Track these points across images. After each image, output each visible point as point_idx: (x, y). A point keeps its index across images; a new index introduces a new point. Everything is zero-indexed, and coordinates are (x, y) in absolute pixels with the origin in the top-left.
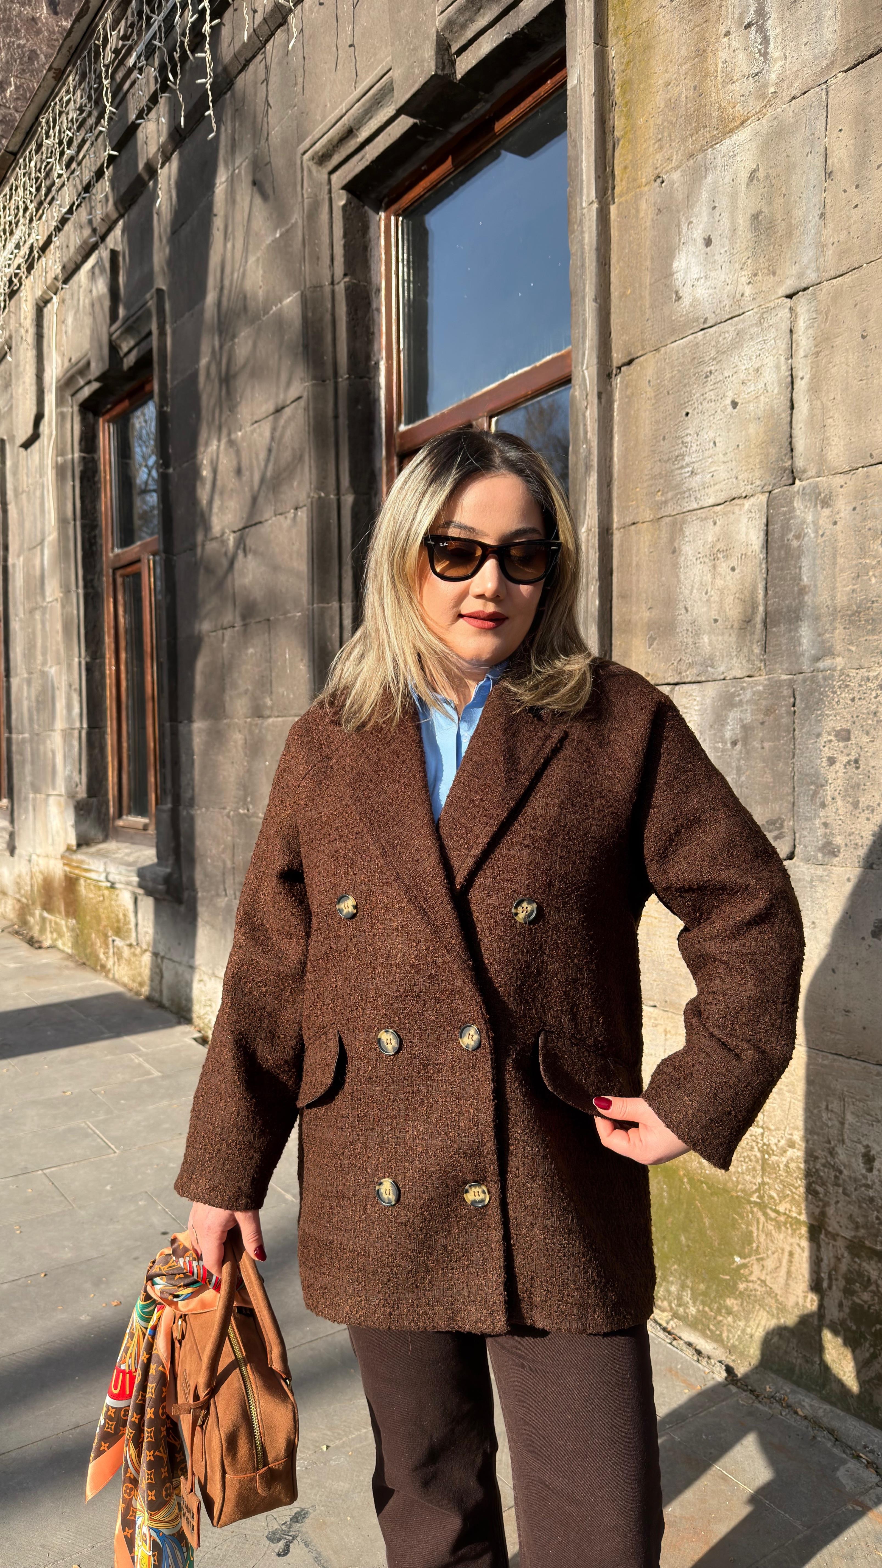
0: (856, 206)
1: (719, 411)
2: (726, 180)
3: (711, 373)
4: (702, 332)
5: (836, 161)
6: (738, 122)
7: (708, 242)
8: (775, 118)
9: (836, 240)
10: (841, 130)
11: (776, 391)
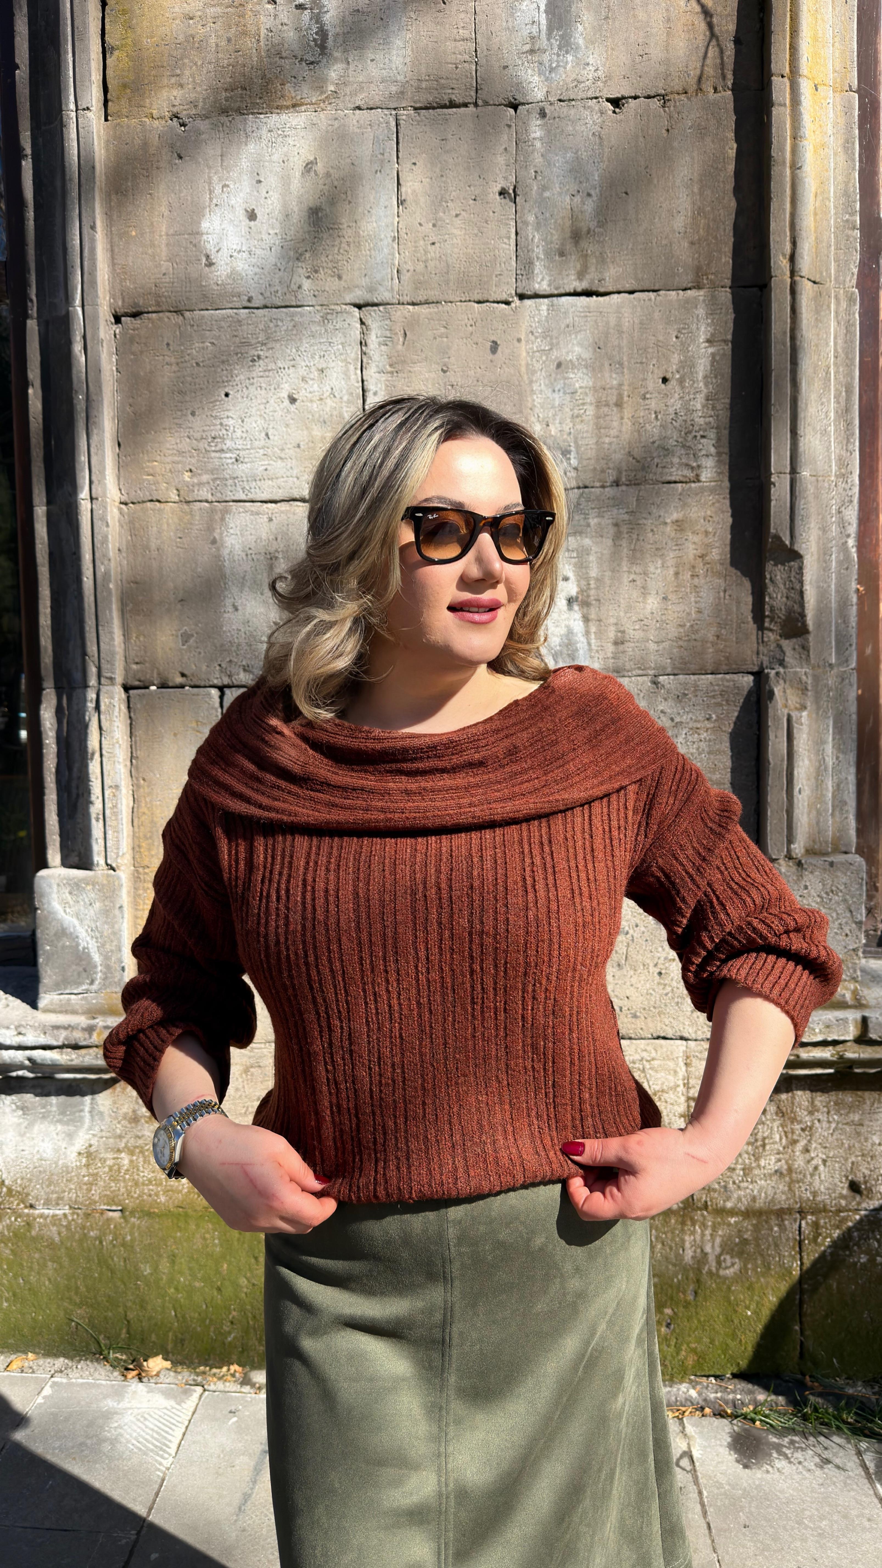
0: (433, 244)
1: (272, 401)
2: (275, 158)
3: (259, 357)
4: (247, 311)
5: (409, 191)
6: (289, 103)
7: (252, 216)
8: (336, 119)
9: (412, 269)
10: (415, 164)
11: (345, 398)
